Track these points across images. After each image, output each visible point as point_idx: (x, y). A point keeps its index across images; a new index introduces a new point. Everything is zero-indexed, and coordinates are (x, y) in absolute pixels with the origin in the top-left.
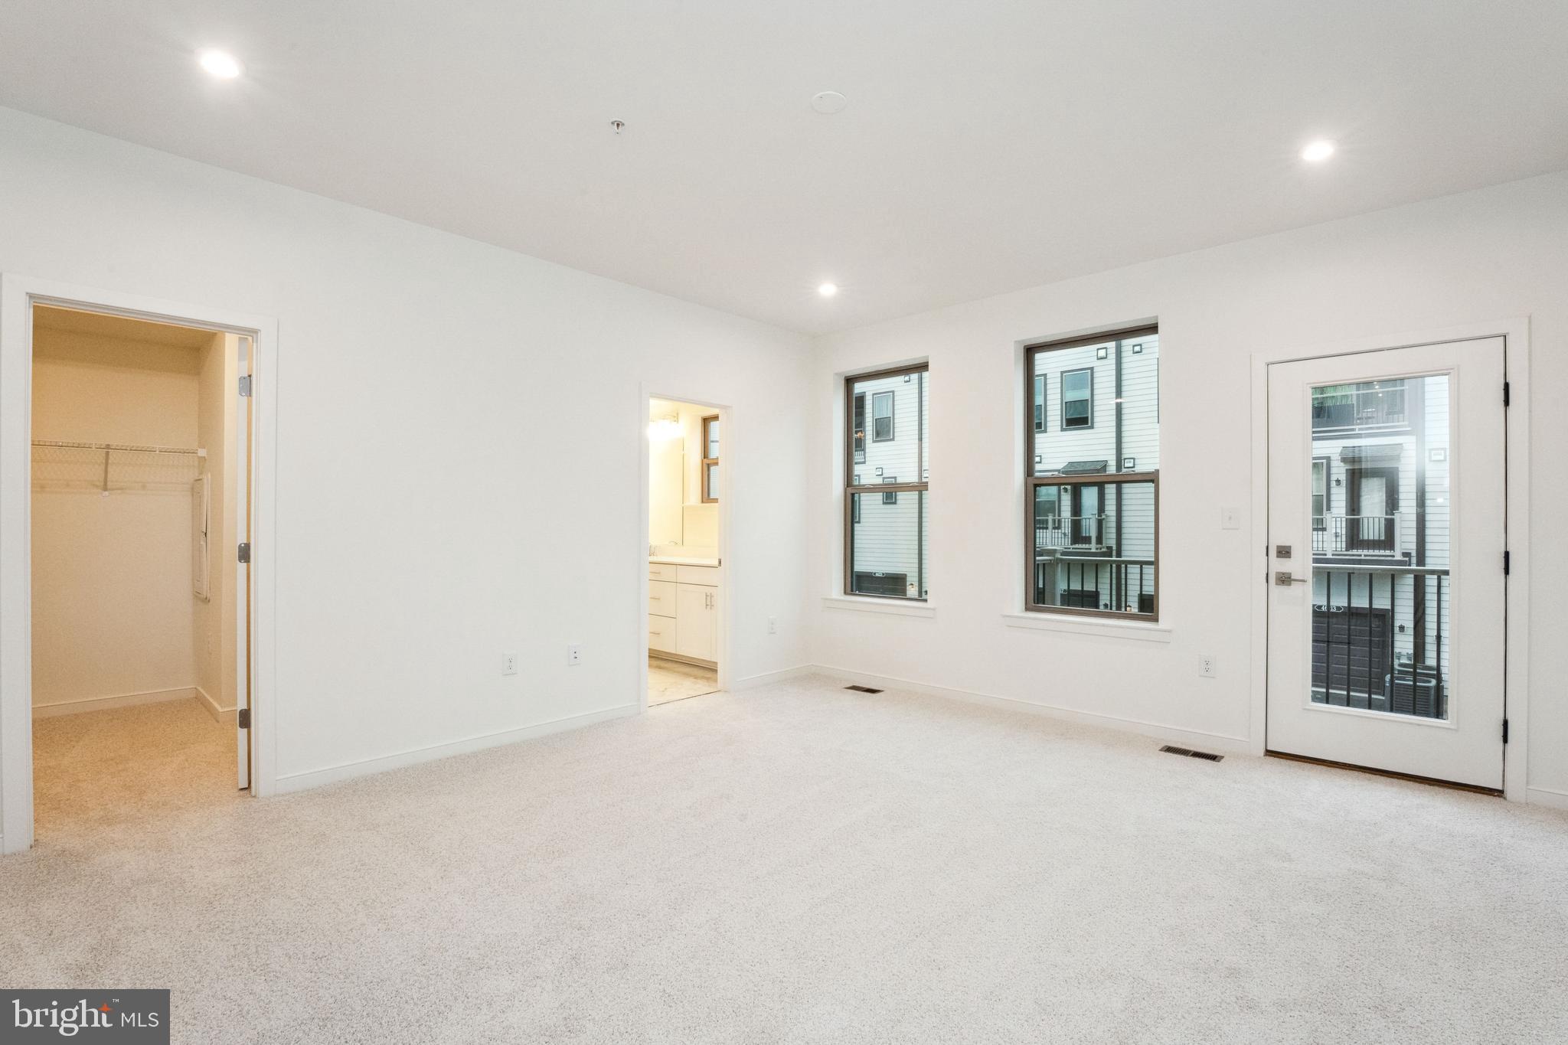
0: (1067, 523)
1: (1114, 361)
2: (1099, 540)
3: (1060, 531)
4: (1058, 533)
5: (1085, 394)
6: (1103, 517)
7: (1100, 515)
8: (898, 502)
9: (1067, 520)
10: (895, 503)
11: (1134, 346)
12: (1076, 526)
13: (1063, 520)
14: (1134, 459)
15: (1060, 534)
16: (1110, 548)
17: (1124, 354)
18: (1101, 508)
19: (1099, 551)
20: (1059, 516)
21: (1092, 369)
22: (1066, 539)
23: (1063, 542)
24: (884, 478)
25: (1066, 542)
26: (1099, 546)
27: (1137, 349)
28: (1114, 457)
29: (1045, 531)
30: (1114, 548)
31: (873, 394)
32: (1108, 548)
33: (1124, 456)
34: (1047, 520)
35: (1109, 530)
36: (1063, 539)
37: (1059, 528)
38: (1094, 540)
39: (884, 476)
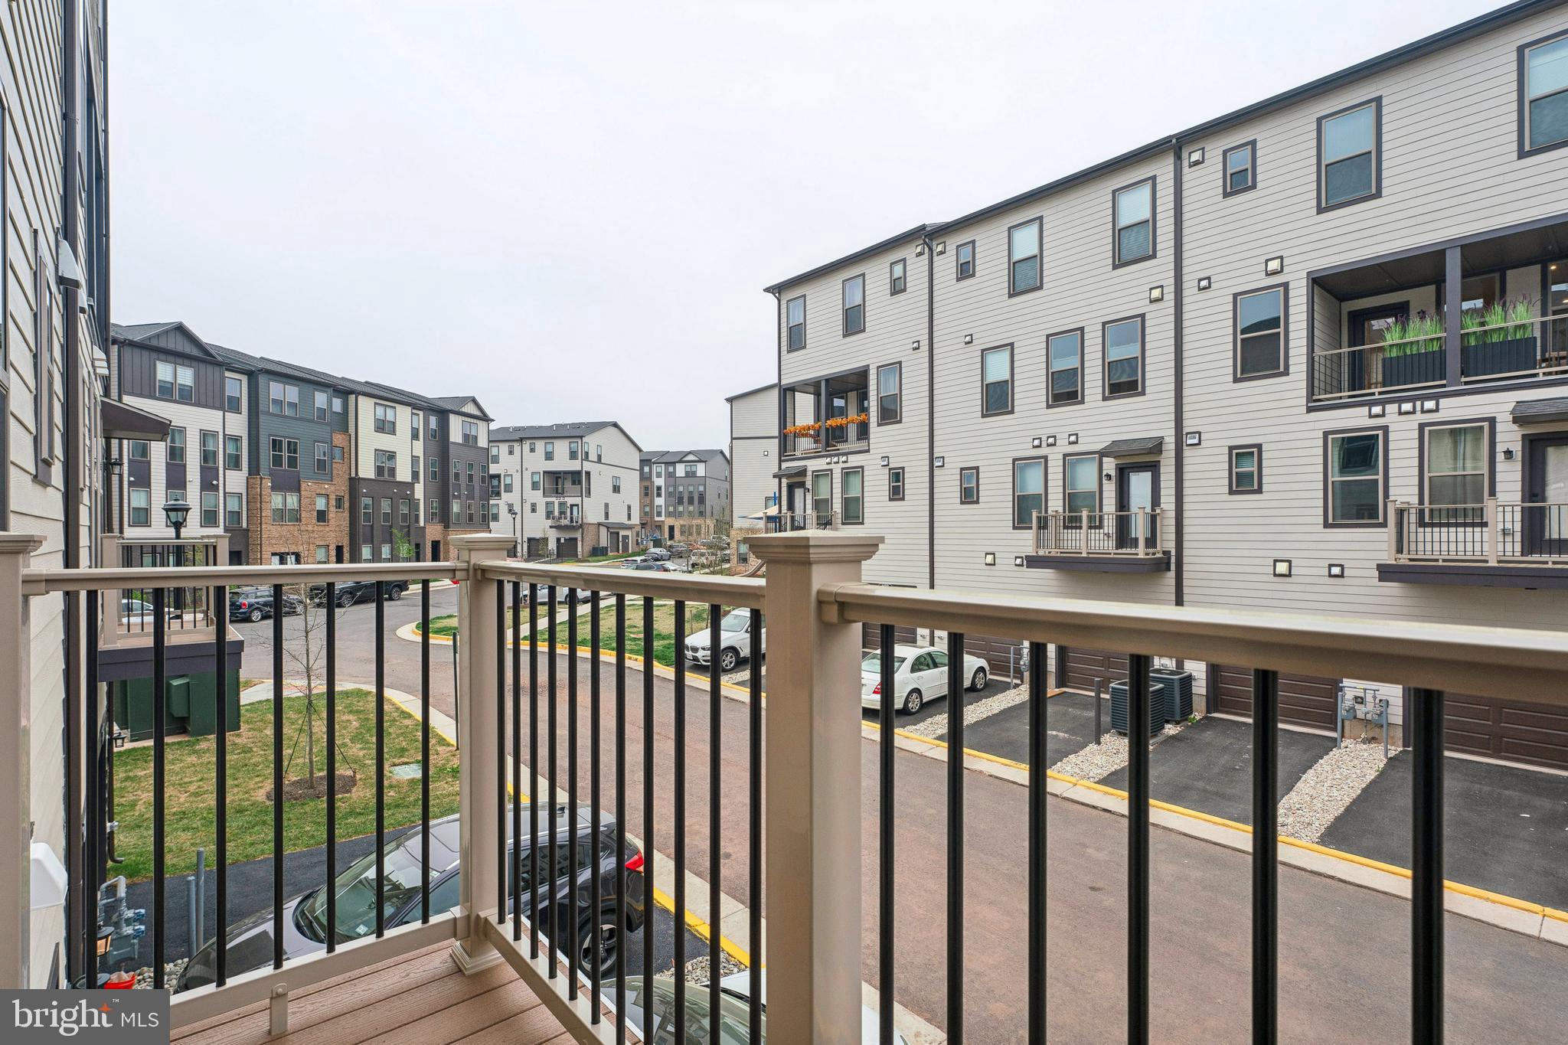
0: (1111, 521)
1: (1172, 303)
2: (1151, 542)
3: (1102, 531)
4: (1095, 534)
5: (1132, 351)
6: (1158, 511)
7: (1153, 510)
8: (906, 498)
9: (1111, 516)
10: (903, 499)
11: (1200, 280)
12: (1123, 524)
13: (1106, 517)
14: (1200, 433)
15: (1102, 535)
16: (1167, 553)
17: (1185, 293)
18: (1156, 500)
19: (1150, 556)
20: (1101, 510)
21: (1143, 316)
22: (1110, 542)
23: (1106, 545)
24: (890, 469)
25: (1110, 545)
26: (1151, 550)
27: (1204, 283)
28: (1173, 432)
29: (1078, 531)
30: (1173, 553)
31: (878, 367)
32: (1164, 553)
33: (1186, 430)
34: (1081, 517)
35: (1165, 529)
36: (1106, 542)
37: (1100, 527)
38: (1141, 543)
39: (891, 466)
